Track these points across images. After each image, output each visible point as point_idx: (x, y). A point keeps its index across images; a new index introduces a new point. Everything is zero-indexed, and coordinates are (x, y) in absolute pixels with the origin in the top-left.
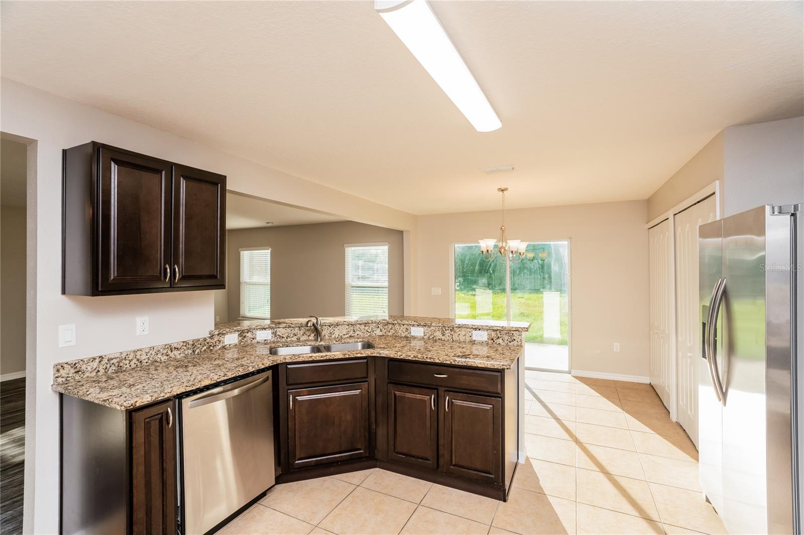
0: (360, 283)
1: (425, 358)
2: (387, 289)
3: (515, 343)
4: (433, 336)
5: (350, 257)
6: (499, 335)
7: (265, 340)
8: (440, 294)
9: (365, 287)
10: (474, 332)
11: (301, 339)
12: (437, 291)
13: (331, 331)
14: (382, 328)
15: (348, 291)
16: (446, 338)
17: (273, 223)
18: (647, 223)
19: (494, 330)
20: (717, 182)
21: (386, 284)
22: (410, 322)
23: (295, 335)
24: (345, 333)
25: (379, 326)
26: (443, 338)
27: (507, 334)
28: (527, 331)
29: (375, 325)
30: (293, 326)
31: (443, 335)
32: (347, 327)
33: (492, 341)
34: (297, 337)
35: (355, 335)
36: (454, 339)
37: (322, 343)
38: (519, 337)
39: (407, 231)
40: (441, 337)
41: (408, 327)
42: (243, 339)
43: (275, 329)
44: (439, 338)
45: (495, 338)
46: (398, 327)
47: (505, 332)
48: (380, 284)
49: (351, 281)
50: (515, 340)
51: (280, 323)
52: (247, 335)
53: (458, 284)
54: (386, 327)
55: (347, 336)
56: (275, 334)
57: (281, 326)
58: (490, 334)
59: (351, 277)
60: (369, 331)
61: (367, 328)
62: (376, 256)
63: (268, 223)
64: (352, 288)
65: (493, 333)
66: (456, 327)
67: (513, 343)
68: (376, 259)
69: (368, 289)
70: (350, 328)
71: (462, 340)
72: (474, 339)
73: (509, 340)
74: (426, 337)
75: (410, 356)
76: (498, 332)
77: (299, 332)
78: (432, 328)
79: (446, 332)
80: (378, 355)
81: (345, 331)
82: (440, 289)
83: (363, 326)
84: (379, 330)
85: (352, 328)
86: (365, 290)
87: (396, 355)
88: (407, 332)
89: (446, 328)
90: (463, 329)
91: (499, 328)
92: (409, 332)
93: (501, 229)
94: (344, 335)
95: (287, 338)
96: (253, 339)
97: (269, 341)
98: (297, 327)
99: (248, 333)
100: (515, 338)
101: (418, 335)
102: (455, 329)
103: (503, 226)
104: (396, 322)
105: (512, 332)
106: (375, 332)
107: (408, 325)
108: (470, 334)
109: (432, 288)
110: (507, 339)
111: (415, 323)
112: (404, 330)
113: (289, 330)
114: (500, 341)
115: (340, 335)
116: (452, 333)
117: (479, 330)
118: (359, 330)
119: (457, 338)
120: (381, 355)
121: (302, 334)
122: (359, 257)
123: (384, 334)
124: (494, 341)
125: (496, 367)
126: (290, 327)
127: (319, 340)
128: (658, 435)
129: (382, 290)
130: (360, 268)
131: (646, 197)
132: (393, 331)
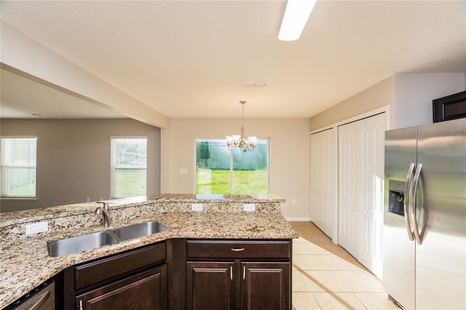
0: (123, 166)
1: (224, 235)
2: (146, 170)
3: (276, 211)
4: (211, 210)
5: (115, 146)
6: (264, 206)
7: (39, 233)
8: (186, 173)
9: (128, 169)
10: (245, 205)
11: (86, 226)
12: (183, 171)
13: (118, 214)
14: (165, 206)
15: (113, 171)
16: (222, 211)
17: (40, 115)
18: (310, 131)
19: (260, 203)
20: (388, 106)
21: (145, 166)
22: (191, 200)
23: (79, 223)
24: (132, 214)
25: (163, 205)
26: (220, 211)
27: (270, 205)
28: (285, 202)
29: (159, 204)
30: (77, 214)
31: (220, 209)
32: (134, 208)
33: (259, 211)
34: (80, 224)
35: (142, 215)
36: (229, 211)
37: (111, 228)
38: (279, 206)
39: (164, 128)
40: (218, 210)
41: (189, 204)
42: (5, 238)
43: (53, 220)
44: (216, 211)
45: (261, 209)
46: (180, 205)
47: (269, 203)
48: (140, 166)
49: (115, 164)
50: (275, 209)
51: (59, 212)
52: (11, 231)
53: (199, 166)
54: (169, 205)
55: (134, 216)
56: (53, 225)
57: (60, 215)
58: (257, 205)
59: (115, 161)
60: (153, 210)
61: (152, 207)
62: (137, 146)
63: (34, 115)
64: (116, 170)
65: (259, 205)
66: (231, 202)
67: (274, 211)
68: (136, 148)
69: (130, 170)
70: (137, 210)
71: (235, 212)
72: (245, 210)
73: (271, 209)
74: (205, 212)
75: (210, 235)
76: (263, 204)
77: (83, 219)
78: (211, 204)
79: (222, 206)
80: (177, 237)
81: (132, 213)
82: (187, 169)
83: (149, 206)
84: (162, 209)
85: (139, 209)
86: (127, 171)
87: (195, 235)
88: (188, 209)
89: (222, 203)
90: (236, 203)
91: (265, 201)
92: (190, 208)
93: (242, 129)
94: (131, 216)
95: (68, 227)
96: (21, 234)
97: (44, 234)
98: (81, 214)
99: (12, 228)
100: (275, 207)
101: (199, 210)
102: (230, 204)
103: (243, 127)
104: (178, 200)
105: (274, 204)
106: (159, 210)
107: (189, 202)
108: (242, 207)
109: (181, 169)
110: (269, 209)
111: (196, 201)
112: (186, 207)
113: (71, 219)
114: (265, 210)
115: (127, 216)
116: (227, 207)
117: (249, 203)
118: (145, 210)
119: (231, 210)
120: (180, 237)
121: (87, 220)
122: (122, 146)
123: (167, 212)
124: (260, 211)
125: (287, 238)
126: (72, 215)
127: (106, 225)
128: (335, 255)
129: (142, 171)
130: (123, 155)
131: (310, 117)
132: (175, 208)
